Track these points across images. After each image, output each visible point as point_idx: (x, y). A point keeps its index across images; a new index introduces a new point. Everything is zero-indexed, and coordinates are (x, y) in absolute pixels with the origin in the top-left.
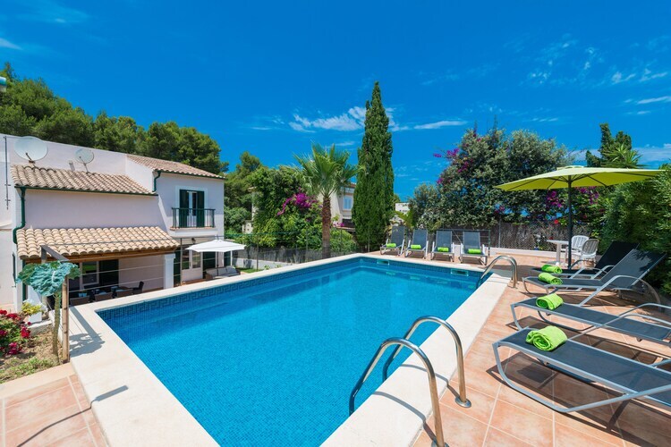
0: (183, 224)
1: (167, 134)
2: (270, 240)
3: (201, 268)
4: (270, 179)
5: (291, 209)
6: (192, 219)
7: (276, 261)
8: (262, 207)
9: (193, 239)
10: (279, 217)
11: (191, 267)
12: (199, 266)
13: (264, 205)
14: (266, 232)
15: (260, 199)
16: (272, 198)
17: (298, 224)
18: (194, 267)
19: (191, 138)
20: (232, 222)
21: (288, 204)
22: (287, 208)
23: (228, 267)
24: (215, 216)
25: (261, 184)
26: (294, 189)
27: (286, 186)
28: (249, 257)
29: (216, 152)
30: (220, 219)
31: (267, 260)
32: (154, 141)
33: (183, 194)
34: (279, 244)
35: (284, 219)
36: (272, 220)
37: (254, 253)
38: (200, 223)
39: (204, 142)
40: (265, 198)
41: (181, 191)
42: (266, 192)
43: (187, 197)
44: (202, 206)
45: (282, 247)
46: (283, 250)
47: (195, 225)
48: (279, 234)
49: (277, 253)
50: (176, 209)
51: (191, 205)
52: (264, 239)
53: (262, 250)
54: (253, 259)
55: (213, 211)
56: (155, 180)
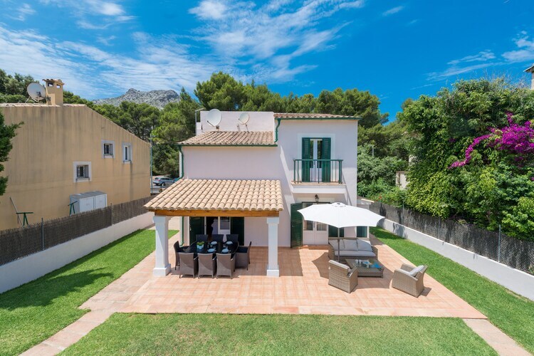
0: (306, 178)
1: (331, 98)
2: (436, 205)
3: (327, 232)
4: (437, 110)
5: (485, 156)
6: (316, 172)
7: (447, 240)
8: (421, 155)
9: (316, 196)
10: (454, 171)
11: (315, 228)
12: (324, 229)
13: (425, 151)
14: (427, 192)
15: (419, 144)
16: (439, 140)
17: (504, 185)
19: (351, 98)
20: (372, 175)
21: (480, 147)
22: (476, 155)
25: (420, 121)
26: (494, 119)
27: (474, 115)
28: (400, 222)
29: (375, 106)
30: (351, 174)
31: (429, 234)
32: (322, 105)
33: (307, 143)
35: (466, 175)
36: (439, 174)
37: (408, 218)
38: (326, 178)
39: (363, 98)
40: (427, 140)
41: (304, 140)
42: (429, 132)
43: (311, 147)
44: (329, 156)
45: (460, 221)
46: (463, 227)
47: (320, 180)
48: (455, 198)
49: (451, 228)
50: (298, 160)
51: (315, 156)
52: (424, 203)
53: (421, 216)
54: (407, 226)
55: (340, 161)
56: (277, 129)
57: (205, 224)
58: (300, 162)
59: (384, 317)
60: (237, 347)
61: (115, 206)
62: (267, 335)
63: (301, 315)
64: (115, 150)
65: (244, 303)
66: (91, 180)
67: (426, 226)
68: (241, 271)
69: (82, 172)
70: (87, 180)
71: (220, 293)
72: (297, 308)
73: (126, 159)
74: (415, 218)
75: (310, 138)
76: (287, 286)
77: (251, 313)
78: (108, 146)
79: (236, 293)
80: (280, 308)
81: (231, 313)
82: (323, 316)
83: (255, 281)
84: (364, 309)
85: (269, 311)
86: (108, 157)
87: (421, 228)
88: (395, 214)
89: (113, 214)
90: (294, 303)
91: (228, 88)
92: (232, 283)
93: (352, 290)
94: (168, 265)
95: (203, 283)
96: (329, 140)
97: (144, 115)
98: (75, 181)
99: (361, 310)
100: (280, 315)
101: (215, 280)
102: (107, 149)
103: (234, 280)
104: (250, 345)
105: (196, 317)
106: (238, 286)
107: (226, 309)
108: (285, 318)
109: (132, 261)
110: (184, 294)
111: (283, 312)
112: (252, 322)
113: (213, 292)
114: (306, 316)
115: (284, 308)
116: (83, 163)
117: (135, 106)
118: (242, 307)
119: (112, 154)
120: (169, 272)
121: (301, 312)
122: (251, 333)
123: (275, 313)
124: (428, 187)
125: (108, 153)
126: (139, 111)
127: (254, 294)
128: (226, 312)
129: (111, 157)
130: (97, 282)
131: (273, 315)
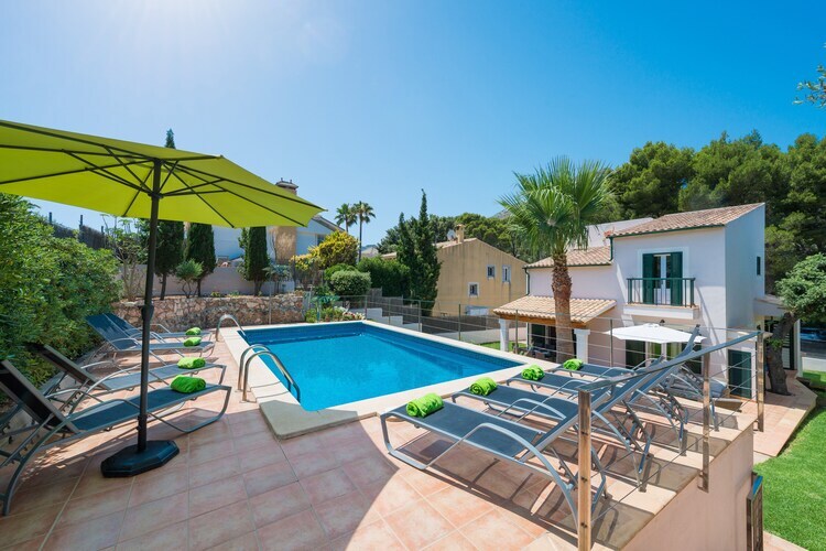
0: (649, 299)
6: (663, 293)
9: (662, 321)
33: (650, 260)
38: (676, 300)
41: (646, 257)
43: (657, 264)
44: (680, 273)
47: (669, 302)
50: (637, 279)
51: (663, 274)
55: (692, 281)
56: (611, 248)
58: (640, 281)
64: (496, 272)
66: (479, 297)
69: (473, 290)
70: (476, 296)
73: (506, 280)
75: (655, 254)
78: (490, 269)
86: (491, 278)
91: (657, 167)
96: (680, 254)
98: (468, 297)
102: (491, 272)
116: (474, 283)
125: (491, 274)
129: (494, 278)
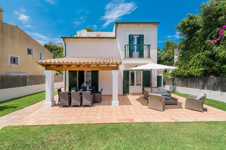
2: (197, 71)
3: (142, 86)
7: (203, 88)
11: (135, 85)
12: (140, 85)
14: (191, 65)
18: (137, 85)
20: (162, 59)
23: (160, 88)
24: (151, 51)
25: (187, 27)
28: (174, 85)
30: (154, 53)
34: (206, 74)
41: (130, 36)
45: (211, 76)
46: (213, 79)
48: (208, 65)
49: (205, 82)
50: (127, 45)
52: (189, 71)
53: (186, 79)
54: (177, 86)
55: (149, 45)
56: (116, 30)
57: (78, 83)
58: (128, 46)
59: (190, 122)
60: (94, 143)
61: (29, 76)
62: (116, 134)
63: (136, 123)
64: (34, 52)
65: (99, 118)
66: (19, 66)
67: (189, 84)
68: (97, 104)
69: (14, 61)
70: (17, 65)
71: (83, 114)
72: (133, 119)
73: (41, 59)
74: (183, 81)
75: (133, 35)
76: (124, 110)
77: (103, 123)
78: (30, 50)
79: (93, 113)
80: (122, 120)
81: (90, 123)
82: (151, 123)
83: (105, 108)
84: (175, 119)
85: (115, 121)
86: (29, 55)
87: (187, 86)
88: (171, 81)
89: (28, 80)
90: (131, 117)
92: (91, 109)
93: (163, 110)
94: (53, 101)
95: (74, 110)
96: (143, 36)
97: (55, 50)
98: (9, 65)
99: (174, 120)
100: (123, 123)
101: (81, 108)
102: (30, 52)
103: (93, 108)
104: (104, 141)
105: (65, 126)
106: (94, 110)
107: (87, 121)
108: (127, 125)
109: (34, 102)
110: (60, 115)
111: (125, 122)
112: (105, 128)
113: (79, 114)
114: (140, 123)
115: (125, 120)
116: (15, 56)
117: (51, 46)
118: (97, 120)
119: (32, 55)
120: (54, 105)
121: (136, 121)
122: (104, 133)
123: (119, 122)
124: (191, 63)
125: (30, 54)
126: (52, 48)
127: (104, 114)
128: (87, 123)
129: (32, 56)
130: (5, 110)
131: (118, 123)
